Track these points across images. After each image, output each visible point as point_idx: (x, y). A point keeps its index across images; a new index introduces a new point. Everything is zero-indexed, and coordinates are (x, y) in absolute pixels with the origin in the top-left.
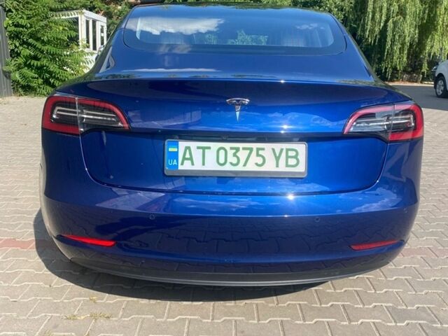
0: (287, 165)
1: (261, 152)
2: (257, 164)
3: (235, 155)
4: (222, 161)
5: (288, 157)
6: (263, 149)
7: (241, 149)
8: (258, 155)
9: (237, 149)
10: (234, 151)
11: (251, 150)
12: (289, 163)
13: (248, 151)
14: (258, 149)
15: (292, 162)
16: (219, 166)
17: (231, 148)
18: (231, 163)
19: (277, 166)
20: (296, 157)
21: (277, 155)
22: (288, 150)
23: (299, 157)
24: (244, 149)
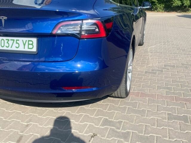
0: (29, 48)
1: (18, 41)
2: (16, 47)
3: (7, 43)
4: (3, 45)
5: (29, 44)
6: (18, 40)
7: (10, 40)
8: (17, 43)
9: (8, 40)
10: (7, 41)
11: (14, 40)
12: (29, 47)
13: (13, 41)
14: (17, 40)
15: (31, 46)
16: (2, 47)
17: (6, 40)
18: (6, 46)
19: (24, 48)
20: (32, 44)
21: (24, 43)
22: (29, 41)
23: (33, 44)
24: (11, 40)
